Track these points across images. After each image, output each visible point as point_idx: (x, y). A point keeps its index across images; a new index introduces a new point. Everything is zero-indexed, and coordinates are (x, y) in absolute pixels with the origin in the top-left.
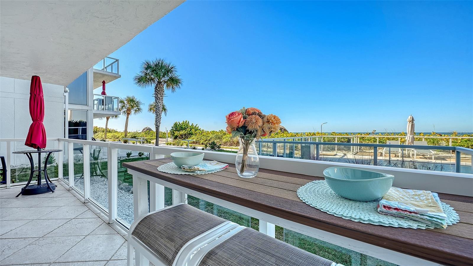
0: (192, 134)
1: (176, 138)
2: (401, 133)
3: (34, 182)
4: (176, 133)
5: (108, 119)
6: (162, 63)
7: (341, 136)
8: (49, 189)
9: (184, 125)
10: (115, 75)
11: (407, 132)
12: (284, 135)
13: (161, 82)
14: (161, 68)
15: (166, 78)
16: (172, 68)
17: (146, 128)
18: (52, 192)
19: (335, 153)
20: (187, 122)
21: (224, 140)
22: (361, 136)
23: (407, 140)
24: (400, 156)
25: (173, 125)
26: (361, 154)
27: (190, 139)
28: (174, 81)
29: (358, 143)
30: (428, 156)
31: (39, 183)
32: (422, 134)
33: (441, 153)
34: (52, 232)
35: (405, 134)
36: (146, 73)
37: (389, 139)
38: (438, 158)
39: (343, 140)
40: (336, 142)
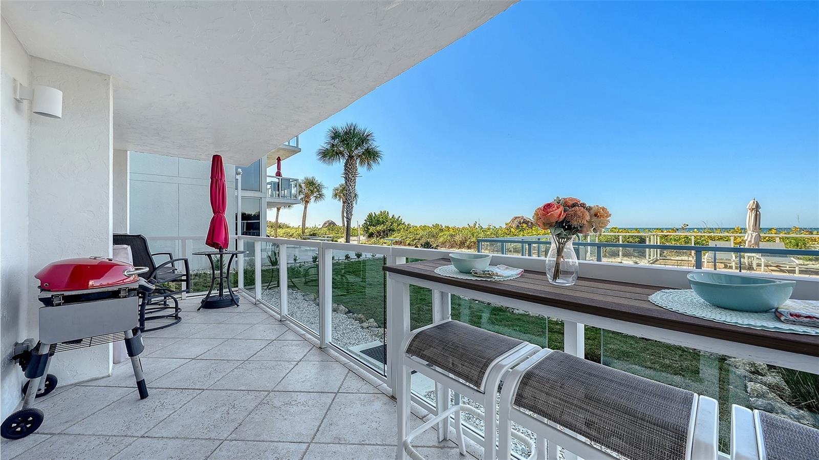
0: (394, 231)
1: (371, 235)
2: (734, 229)
3: (215, 292)
4: (372, 229)
5: (278, 209)
6: (354, 129)
7: (628, 234)
8: (232, 302)
9: (382, 218)
10: (293, 149)
11: (747, 227)
12: (533, 231)
13: (353, 156)
14: (353, 137)
15: (360, 150)
16: (369, 135)
17: (328, 221)
18: (236, 306)
19: (618, 260)
20: (386, 213)
21: (441, 240)
22: (662, 234)
23: (747, 240)
24: (734, 267)
25: (366, 217)
26: (663, 263)
27: (391, 238)
28: (371, 155)
29: (659, 244)
30: (786, 267)
31: (221, 294)
32: (773, 230)
33: (811, 263)
34: (255, 354)
35: (744, 230)
36: (333, 145)
37: (712, 239)
38: (805, 271)
39: (631, 240)
40: (621, 242)
